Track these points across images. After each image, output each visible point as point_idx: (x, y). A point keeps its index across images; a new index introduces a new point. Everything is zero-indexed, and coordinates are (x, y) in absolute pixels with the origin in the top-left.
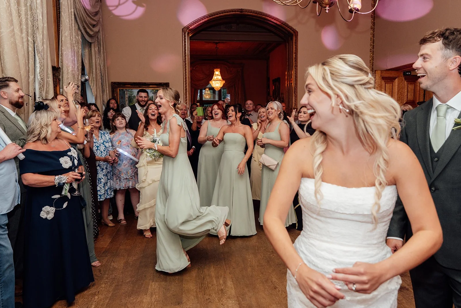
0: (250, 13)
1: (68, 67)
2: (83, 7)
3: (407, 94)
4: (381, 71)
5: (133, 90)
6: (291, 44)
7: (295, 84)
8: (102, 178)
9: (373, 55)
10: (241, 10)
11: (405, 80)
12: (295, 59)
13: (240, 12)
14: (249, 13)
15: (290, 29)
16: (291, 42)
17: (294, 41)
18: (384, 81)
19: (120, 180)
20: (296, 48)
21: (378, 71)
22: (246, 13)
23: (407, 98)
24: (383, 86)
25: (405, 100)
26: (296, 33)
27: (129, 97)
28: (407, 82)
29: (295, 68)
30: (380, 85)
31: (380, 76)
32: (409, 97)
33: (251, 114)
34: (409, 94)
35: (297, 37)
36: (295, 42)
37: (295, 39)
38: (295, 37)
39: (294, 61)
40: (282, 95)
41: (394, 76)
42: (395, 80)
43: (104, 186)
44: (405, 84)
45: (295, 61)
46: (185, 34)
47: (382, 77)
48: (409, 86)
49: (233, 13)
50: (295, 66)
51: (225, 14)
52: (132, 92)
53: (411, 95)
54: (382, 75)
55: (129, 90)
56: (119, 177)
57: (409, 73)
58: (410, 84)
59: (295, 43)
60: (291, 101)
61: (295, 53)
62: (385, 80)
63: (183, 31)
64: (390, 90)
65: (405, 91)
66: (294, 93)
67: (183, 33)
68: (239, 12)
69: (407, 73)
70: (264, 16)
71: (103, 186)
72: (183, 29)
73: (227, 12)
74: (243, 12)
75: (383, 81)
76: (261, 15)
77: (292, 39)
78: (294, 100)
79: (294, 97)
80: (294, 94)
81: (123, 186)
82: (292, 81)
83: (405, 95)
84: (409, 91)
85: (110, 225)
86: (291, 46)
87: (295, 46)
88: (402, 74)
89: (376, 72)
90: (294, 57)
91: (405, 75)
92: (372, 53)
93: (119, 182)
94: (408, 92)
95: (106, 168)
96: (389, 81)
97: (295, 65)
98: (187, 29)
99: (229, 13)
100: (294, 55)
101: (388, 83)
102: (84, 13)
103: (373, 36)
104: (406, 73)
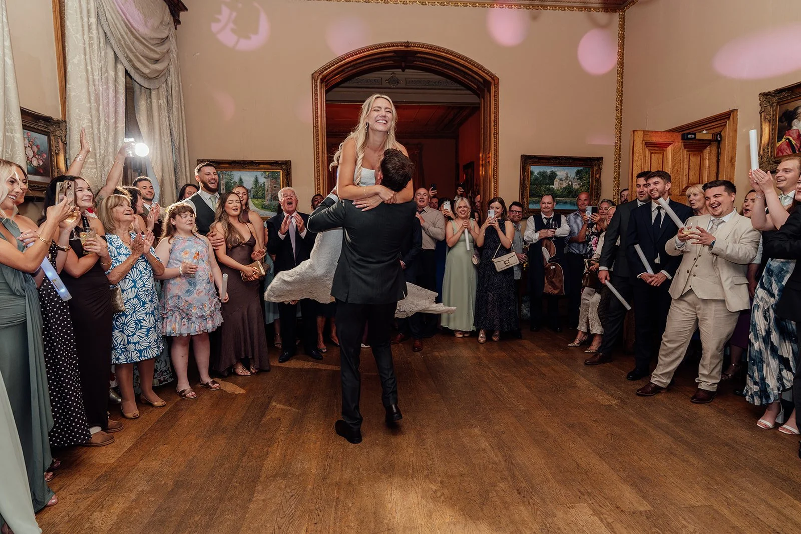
0: (422, 49)
1: (80, 120)
2: (126, 25)
3: (689, 172)
4: (643, 131)
5: (233, 173)
6: (488, 99)
7: (494, 163)
8: (143, 320)
9: (621, 115)
10: (407, 44)
11: (685, 148)
12: (494, 122)
13: (405, 47)
14: (419, 48)
15: (486, 73)
16: (488, 96)
17: (493, 94)
18: (649, 150)
19: (189, 320)
20: (497, 104)
21: (639, 132)
22: (415, 48)
23: (689, 179)
24: (647, 158)
25: (684, 183)
26: (495, 80)
27: (227, 183)
28: (687, 151)
29: (494, 137)
30: (641, 157)
31: (642, 140)
32: (691, 178)
33: (424, 210)
34: (691, 173)
35: (497, 87)
36: (495, 95)
37: (494, 90)
38: (495, 87)
39: (493, 124)
40: (476, 186)
41: (665, 140)
42: (667, 147)
43: (148, 333)
44: (685, 156)
45: (494, 126)
46: (317, 82)
47: (645, 144)
48: (692, 159)
49: (394, 48)
50: (494, 134)
51: (381, 50)
52: (230, 176)
53: (695, 175)
54: (645, 139)
55: (227, 173)
56: (187, 314)
57: (693, 136)
58: (694, 155)
59: (494, 97)
60: (488, 191)
61: (495, 113)
62: (651, 148)
63: (312, 77)
64: (659, 165)
65: (685, 167)
66: (494, 177)
67: (313, 81)
68: (402, 46)
69: (689, 136)
70: (444, 54)
71: (146, 333)
72: (312, 75)
73: (384, 47)
74: (410, 47)
75: (647, 150)
76: (439, 51)
77: (489, 91)
78: (493, 188)
79: (493, 184)
80: (493, 179)
81: (196, 329)
82: (490, 158)
83: (685, 174)
84: (691, 167)
85: (156, 403)
86: (489, 103)
87: (495, 101)
88: (680, 138)
89: (636, 133)
90: (493, 118)
91: (684, 138)
92: (619, 112)
93: (186, 323)
94: (689, 169)
95: (151, 301)
96: (657, 150)
97: (494, 132)
98: (320, 74)
99: (387, 48)
100: (493, 116)
101: (655, 153)
102: (126, 34)
103: (620, 85)
104: (687, 136)
